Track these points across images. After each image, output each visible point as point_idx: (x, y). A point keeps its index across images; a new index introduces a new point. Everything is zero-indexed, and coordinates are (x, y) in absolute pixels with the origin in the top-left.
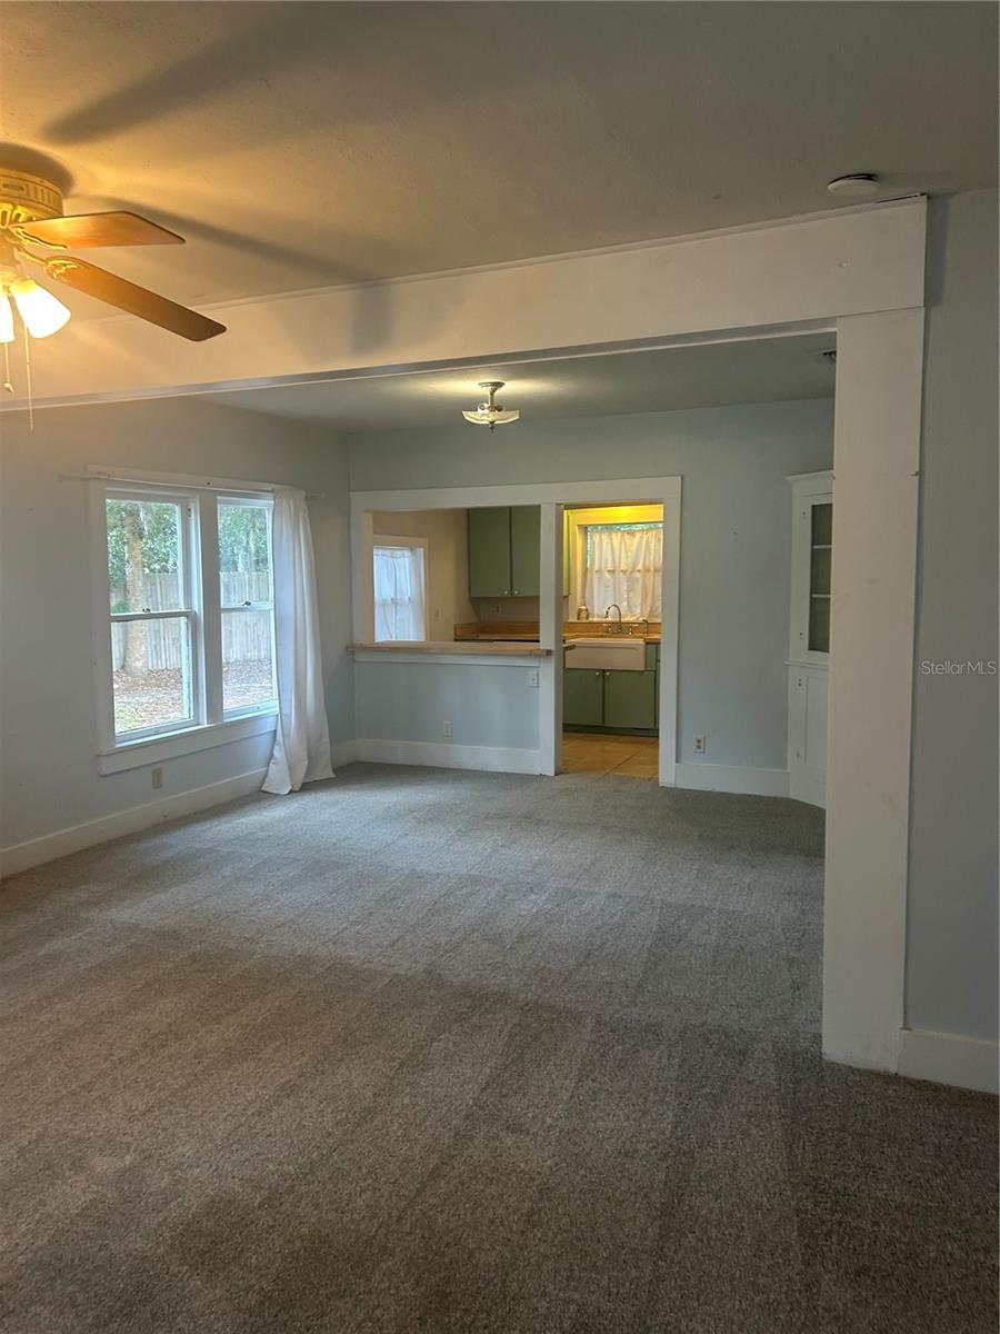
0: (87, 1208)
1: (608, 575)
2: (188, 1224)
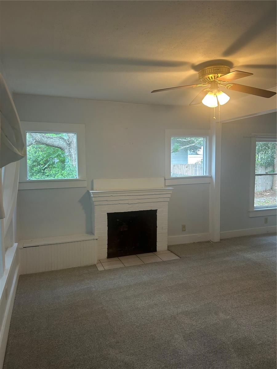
0: (215, 324)
2: (238, 340)
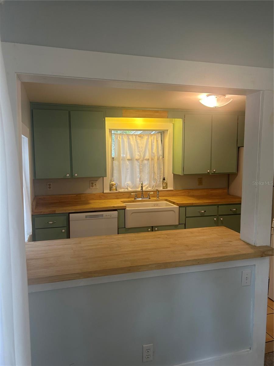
1: (128, 162)
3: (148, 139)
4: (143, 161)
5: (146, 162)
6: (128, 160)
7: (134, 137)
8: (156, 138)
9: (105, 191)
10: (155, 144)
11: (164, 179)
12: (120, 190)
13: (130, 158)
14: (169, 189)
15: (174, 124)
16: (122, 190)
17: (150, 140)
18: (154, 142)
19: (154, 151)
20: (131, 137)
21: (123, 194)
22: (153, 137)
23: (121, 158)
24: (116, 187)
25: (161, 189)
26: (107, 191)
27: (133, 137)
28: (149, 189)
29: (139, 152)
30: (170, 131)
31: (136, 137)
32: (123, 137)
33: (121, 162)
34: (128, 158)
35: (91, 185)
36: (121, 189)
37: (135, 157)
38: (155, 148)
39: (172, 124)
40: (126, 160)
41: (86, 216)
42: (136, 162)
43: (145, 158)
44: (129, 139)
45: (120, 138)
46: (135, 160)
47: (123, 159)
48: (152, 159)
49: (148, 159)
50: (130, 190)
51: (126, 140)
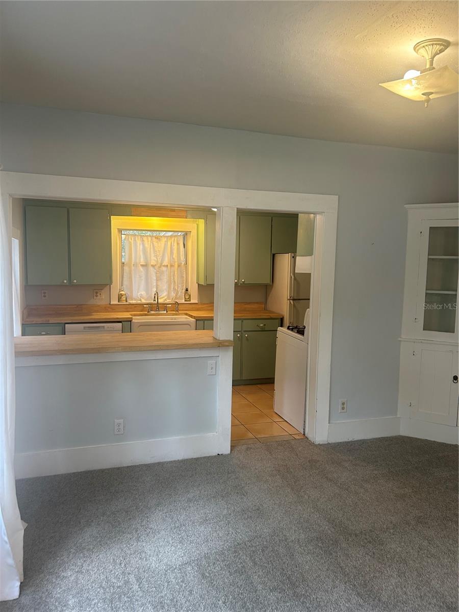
3: (167, 242)
4: (160, 267)
5: (164, 269)
6: (142, 266)
7: (150, 238)
8: (177, 241)
9: (112, 303)
10: (175, 247)
11: (187, 290)
12: (131, 302)
13: (144, 264)
14: (192, 301)
15: (198, 225)
16: (134, 302)
17: (169, 243)
18: (174, 246)
19: (174, 257)
20: (145, 239)
21: (135, 307)
22: (173, 239)
23: (133, 263)
24: (126, 298)
25: (183, 301)
26: (114, 301)
27: (148, 239)
28: (168, 301)
29: (156, 256)
30: (194, 233)
31: (151, 239)
32: (136, 238)
33: (133, 268)
34: (141, 264)
35: (95, 294)
36: (132, 300)
37: (150, 263)
38: (175, 252)
39: (196, 225)
40: (140, 266)
41: (84, 327)
42: (151, 269)
43: (163, 264)
44: (143, 241)
45: (131, 239)
46: (150, 266)
47: (135, 265)
48: (172, 266)
49: (167, 266)
50: (144, 301)
51: (139, 242)
